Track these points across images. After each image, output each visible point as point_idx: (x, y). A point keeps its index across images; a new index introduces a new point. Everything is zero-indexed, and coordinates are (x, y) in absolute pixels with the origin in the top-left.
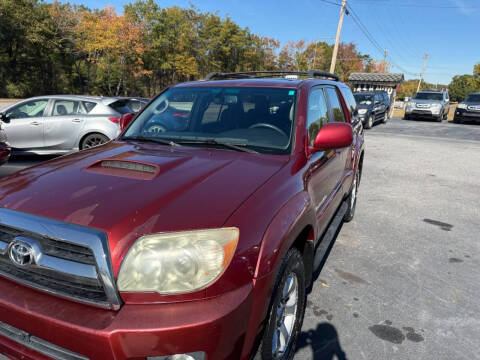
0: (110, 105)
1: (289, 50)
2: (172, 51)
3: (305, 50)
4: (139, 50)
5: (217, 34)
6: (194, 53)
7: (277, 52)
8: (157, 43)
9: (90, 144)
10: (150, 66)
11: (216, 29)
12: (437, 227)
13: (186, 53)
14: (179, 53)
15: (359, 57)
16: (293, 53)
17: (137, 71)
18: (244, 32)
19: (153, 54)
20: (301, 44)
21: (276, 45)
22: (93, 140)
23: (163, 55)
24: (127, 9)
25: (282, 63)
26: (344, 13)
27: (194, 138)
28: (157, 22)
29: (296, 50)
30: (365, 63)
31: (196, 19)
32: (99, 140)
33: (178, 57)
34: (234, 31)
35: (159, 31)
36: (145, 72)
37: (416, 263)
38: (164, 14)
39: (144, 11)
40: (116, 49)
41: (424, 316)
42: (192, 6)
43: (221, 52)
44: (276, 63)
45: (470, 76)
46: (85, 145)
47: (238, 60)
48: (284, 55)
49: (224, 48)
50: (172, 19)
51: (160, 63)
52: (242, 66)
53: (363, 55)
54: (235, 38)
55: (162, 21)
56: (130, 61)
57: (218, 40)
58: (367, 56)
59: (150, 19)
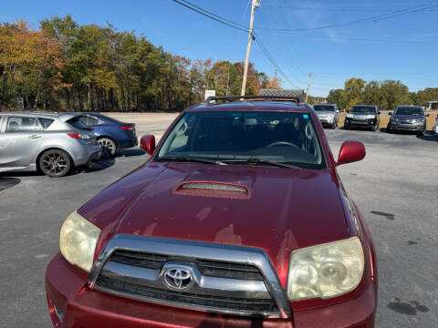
0: (68, 122)
1: (198, 67)
2: (91, 66)
3: (212, 67)
4: (59, 64)
5: (133, 51)
6: (112, 68)
7: (189, 68)
8: (76, 58)
9: (48, 159)
10: (70, 79)
11: (133, 47)
12: (384, 217)
13: (105, 68)
14: (98, 68)
15: (257, 74)
16: (202, 69)
17: (56, 84)
18: (159, 50)
19: (73, 68)
20: (208, 62)
21: (188, 63)
22: (51, 156)
23: (82, 69)
24: (45, 25)
25: (193, 78)
26: (251, 39)
27: (232, 157)
28: (76, 39)
29: (204, 67)
30: (261, 79)
31: (113, 37)
32: (57, 155)
33: (98, 71)
34: (149, 49)
35: (78, 47)
36: (65, 85)
37: (387, 248)
38: (83, 32)
39: (62, 28)
40: (34, 62)
41: (418, 290)
42: (110, 25)
43: (139, 68)
44: (187, 79)
45: (342, 91)
46: (42, 160)
47: (153, 75)
48: (194, 71)
49: (141, 64)
50: (90, 37)
51: (79, 77)
52: (158, 80)
53: (259, 72)
54: (150, 55)
55: (80, 38)
56: (48, 75)
57: (135, 57)
58: (262, 74)
59: (68, 35)
